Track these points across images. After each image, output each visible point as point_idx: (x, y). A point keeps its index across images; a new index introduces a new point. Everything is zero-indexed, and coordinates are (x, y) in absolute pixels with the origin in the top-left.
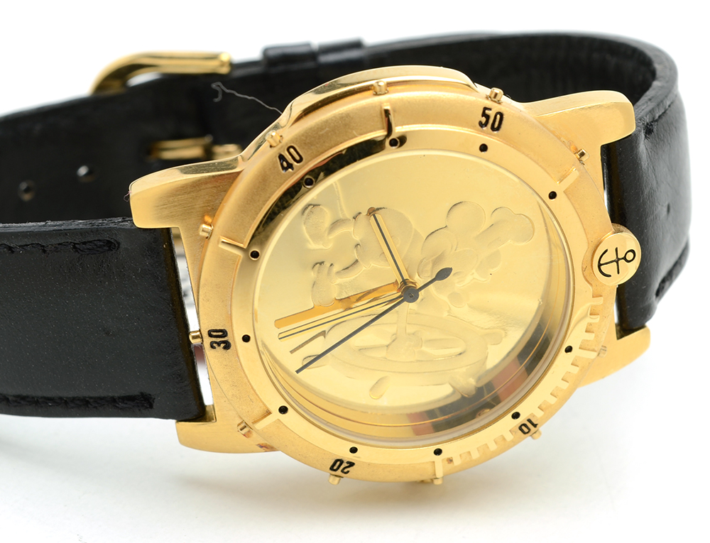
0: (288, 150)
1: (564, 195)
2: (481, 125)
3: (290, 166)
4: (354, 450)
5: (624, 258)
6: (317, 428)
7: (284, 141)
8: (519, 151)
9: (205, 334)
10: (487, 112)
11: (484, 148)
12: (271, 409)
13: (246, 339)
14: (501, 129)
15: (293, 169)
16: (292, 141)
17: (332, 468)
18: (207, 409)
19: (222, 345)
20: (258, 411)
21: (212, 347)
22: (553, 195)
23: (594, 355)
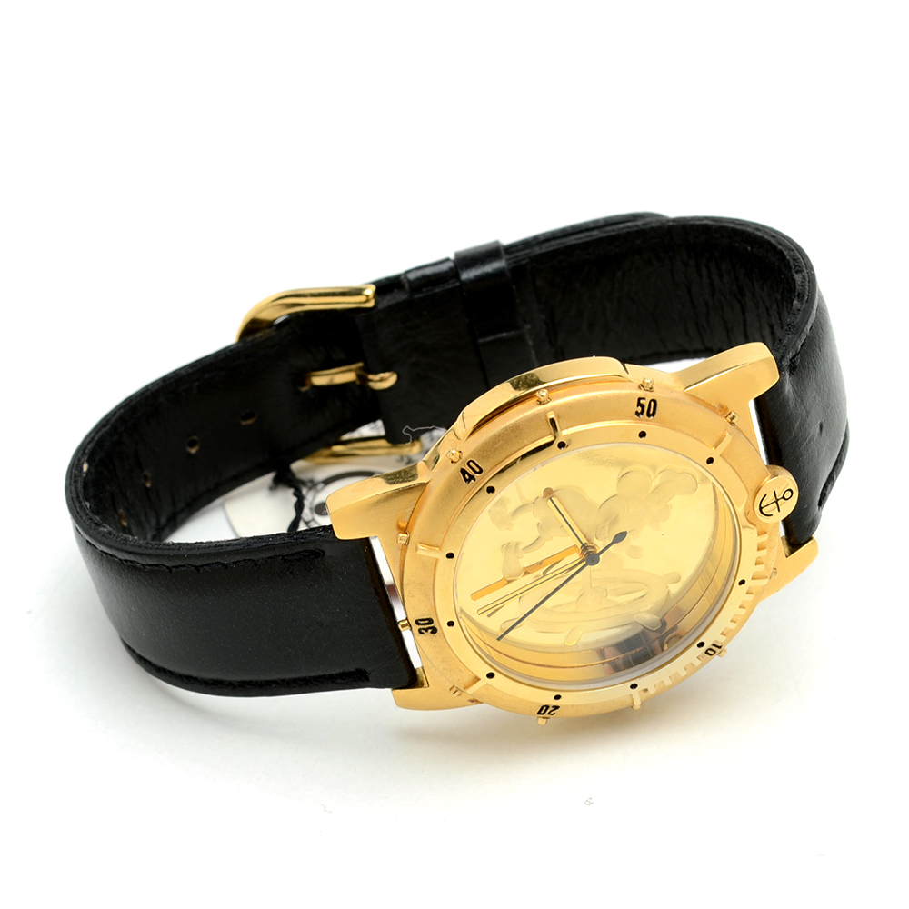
0: (468, 464)
1: (721, 458)
2: (637, 413)
3: (472, 478)
4: (558, 697)
5: (783, 498)
6: (522, 685)
7: (464, 457)
8: (674, 429)
9: (413, 623)
10: (642, 401)
11: (643, 434)
12: (479, 676)
13: (451, 624)
14: (656, 415)
15: (475, 480)
16: (470, 456)
17: (539, 713)
18: (418, 673)
19: (430, 631)
20: (467, 678)
21: (420, 632)
22: (710, 461)
23: (765, 582)
